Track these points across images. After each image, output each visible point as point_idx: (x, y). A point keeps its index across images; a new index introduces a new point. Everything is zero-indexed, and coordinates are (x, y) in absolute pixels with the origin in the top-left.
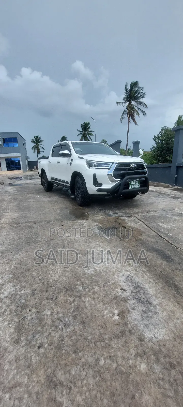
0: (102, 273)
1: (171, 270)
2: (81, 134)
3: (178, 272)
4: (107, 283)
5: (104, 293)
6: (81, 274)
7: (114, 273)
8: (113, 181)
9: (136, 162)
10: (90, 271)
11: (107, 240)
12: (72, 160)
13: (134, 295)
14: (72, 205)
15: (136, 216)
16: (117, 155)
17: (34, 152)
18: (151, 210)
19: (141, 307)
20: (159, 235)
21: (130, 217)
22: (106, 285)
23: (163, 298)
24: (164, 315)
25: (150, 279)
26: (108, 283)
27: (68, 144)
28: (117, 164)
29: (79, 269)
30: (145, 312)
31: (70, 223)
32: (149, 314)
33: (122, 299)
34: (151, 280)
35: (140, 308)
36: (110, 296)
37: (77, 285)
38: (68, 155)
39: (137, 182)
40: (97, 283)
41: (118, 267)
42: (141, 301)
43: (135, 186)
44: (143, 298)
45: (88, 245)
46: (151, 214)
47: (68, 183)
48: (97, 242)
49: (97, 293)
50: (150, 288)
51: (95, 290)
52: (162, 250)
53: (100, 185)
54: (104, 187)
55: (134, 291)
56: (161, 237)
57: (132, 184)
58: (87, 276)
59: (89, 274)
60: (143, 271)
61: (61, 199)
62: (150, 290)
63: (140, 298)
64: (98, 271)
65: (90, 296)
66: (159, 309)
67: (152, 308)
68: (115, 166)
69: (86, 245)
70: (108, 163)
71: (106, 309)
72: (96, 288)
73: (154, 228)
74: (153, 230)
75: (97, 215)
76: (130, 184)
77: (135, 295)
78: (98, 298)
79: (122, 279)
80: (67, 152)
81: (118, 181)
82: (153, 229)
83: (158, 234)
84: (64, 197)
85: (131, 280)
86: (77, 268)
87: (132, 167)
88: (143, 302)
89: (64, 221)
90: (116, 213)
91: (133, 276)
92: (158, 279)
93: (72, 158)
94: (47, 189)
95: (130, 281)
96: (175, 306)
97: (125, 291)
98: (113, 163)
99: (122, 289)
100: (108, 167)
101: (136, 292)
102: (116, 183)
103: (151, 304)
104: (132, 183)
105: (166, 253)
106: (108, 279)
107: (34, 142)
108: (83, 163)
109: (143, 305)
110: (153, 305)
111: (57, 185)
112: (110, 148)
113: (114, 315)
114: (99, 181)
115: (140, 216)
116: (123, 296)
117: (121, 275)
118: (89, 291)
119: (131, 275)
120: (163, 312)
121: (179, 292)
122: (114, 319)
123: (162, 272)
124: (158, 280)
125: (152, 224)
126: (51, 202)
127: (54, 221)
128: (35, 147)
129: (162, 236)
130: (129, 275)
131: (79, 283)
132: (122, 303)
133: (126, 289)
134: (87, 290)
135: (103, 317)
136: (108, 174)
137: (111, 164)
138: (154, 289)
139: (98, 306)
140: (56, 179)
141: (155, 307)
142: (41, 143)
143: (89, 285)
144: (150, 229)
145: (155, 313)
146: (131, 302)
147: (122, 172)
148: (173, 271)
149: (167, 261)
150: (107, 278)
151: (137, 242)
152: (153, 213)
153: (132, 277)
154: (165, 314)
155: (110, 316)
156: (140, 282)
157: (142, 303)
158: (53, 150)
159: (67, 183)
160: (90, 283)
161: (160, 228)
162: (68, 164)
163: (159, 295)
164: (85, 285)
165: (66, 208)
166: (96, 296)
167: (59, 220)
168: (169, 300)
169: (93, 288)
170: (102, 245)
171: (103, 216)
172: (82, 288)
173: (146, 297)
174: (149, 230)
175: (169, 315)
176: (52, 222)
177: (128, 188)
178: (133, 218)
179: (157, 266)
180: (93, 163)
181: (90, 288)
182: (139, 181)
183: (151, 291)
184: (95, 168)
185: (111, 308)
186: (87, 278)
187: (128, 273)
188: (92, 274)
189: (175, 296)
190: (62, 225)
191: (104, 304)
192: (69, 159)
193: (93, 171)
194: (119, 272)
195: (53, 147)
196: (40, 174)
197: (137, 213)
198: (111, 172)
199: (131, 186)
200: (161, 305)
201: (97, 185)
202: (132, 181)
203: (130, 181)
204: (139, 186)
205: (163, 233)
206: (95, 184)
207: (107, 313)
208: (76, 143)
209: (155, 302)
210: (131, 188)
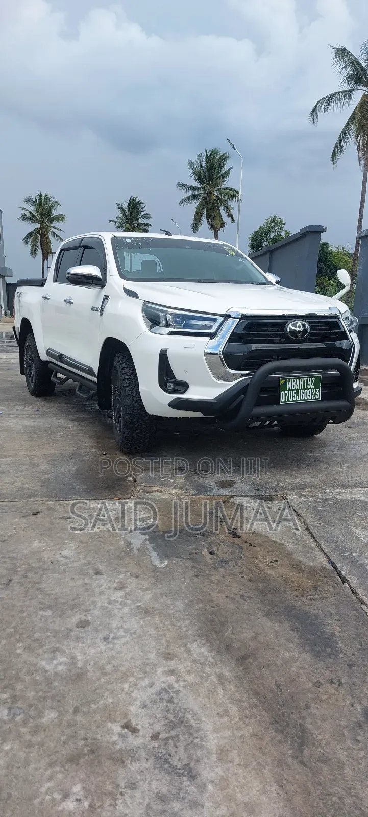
0: (89, 671)
1: (312, 682)
2: (194, 196)
3: (333, 691)
4: (88, 703)
5: (68, 731)
6: (24, 671)
7: (124, 677)
8: (224, 377)
9: (319, 313)
10: (58, 665)
11: (155, 569)
12: (106, 297)
13: (157, 745)
14: (98, 448)
15: (292, 497)
16: (268, 283)
17: (34, 252)
18: (352, 481)
19: (160, 784)
20: (335, 568)
21: (268, 499)
22: (85, 709)
23: (239, 765)
24: (218, 813)
25: (230, 705)
26: (93, 706)
27: (100, 244)
28: (241, 319)
29: (25, 656)
30: (162, 798)
31: (61, 507)
32: (175, 805)
33: (114, 753)
34: (233, 709)
35: (155, 784)
36: (83, 742)
38: (94, 282)
39: (310, 382)
40: (58, 700)
41: (147, 659)
42: (166, 766)
43: (302, 397)
44: (179, 757)
45: (87, 581)
46: (344, 495)
47: (93, 374)
48: (119, 573)
49: (45, 730)
50: (216, 730)
51: (44, 720)
52: (317, 617)
53: (183, 386)
54: (192, 394)
55: (163, 736)
56: (339, 574)
57: (289, 390)
58: (38, 678)
59: (46, 671)
60: (221, 677)
61: (71, 424)
62: (211, 736)
63: (170, 755)
64: (80, 665)
65: (19, 736)
66: (212, 796)
67: (192, 789)
69: (80, 582)
70: (210, 317)
71: (50, 778)
72: (50, 716)
73: (333, 542)
74: (323, 551)
75: (162, 484)
76: (284, 388)
77: (159, 747)
78: (41, 744)
80: (92, 270)
81: (239, 377)
82: (324, 547)
83: (333, 564)
84: (83, 420)
85: (170, 701)
86: (19, 651)
87: (294, 333)
88: (172, 771)
89: (45, 499)
90: (229, 484)
91: (181, 689)
92: (256, 706)
93: (105, 292)
94: (35, 386)
95: (165, 703)
96: (264, 792)
97: (134, 731)
98: (227, 316)
99: (126, 726)
100: (210, 327)
101: (167, 739)
102: (232, 384)
103: (193, 777)
104: (289, 385)
105: (326, 629)
106: (97, 691)
107: (32, 218)
108: (134, 311)
109: (168, 778)
110: (198, 780)
111: (63, 377)
112: (245, 262)
113: (66, 796)
114: (179, 376)
115: (303, 499)
116: (118, 747)
117: (146, 682)
118: (25, 723)
119: (176, 685)
120: (218, 805)
121: (302, 751)
122: (60, 808)
123: (280, 685)
124: (255, 710)
125: (331, 529)
126: (33, 434)
127: (15, 498)
128: (36, 237)
129: (343, 573)
130: (171, 687)
131: (5, 696)
132: (106, 765)
133: (139, 727)
134: (19, 719)
135: (30, 799)
136: (206, 351)
138: (228, 733)
139: (32, 766)
140: (61, 357)
141: (202, 788)
142: (56, 224)
143: (31, 706)
144: (313, 544)
145: (195, 805)
146: (134, 767)
147: (254, 347)
148: (318, 684)
149: (317, 655)
150: (96, 690)
151: (250, 584)
152: (355, 490)
153: (177, 692)
154: (223, 810)
155: (53, 799)
156: (192, 710)
157: (169, 773)
158: (60, 259)
159: (90, 371)
160: (39, 699)
161: (352, 545)
162: (93, 309)
163: (234, 754)
164: (19, 704)
165: (73, 456)
166: (38, 739)
167: (30, 497)
168: (258, 774)
169: (40, 715)
170: (132, 584)
171: (180, 491)
172: (6, 712)
173: (190, 757)
174: (310, 548)
176: (7, 500)
177: (276, 401)
179: (276, 665)
180: (161, 314)
181: (32, 713)
182: (317, 378)
183: (213, 741)
184: (168, 330)
185: (66, 777)
186: (35, 683)
187: (171, 679)
188: (56, 674)
189: (280, 763)
190: (34, 514)
191: (51, 765)
192: (100, 292)
193: (162, 340)
194: (145, 673)
195: (62, 250)
197: (299, 488)
198: (218, 344)
199: (286, 394)
200: (223, 784)
201: (170, 386)
202: (292, 379)
203: (282, 380)
204: (317, 395)
205: (353, 562)
206: (163, 384)
207: (49, 792)
208: (128, 240)
209: (208, 772)
210: (286, 401)
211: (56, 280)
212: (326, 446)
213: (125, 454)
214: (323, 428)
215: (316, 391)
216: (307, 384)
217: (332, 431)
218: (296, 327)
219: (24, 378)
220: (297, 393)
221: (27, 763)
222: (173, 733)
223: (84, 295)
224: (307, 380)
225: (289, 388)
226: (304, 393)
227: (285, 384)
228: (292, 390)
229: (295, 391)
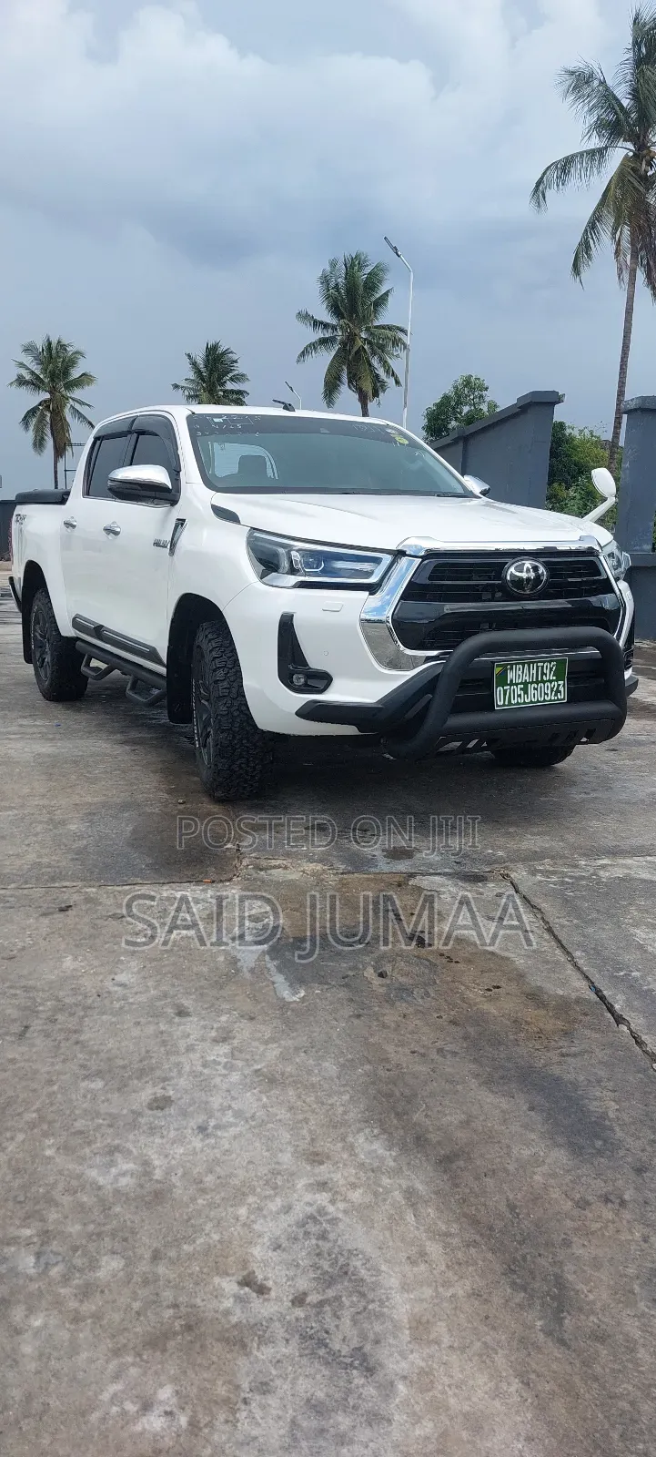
0: (175, 1187)
1: (572, 1200)
3: (610, 1216)
4: (177, 1243)
5: (144, 1293)
6: (61, 1186)
7: (239, 1195)
8: (394, 663)
10: (120, 1175)
11: (283, 1006)
12: (181, 522)
13: (302, 1315)
14: (170, 792)
15: (520, 874)
16: (467, 494)
17: (39, 444)
18: (625, 845)
19: (312, 1382)
20: (602, 998)
21: (477, 879)
22: (172, 1253)
23: (451, 1347)
24: (417, 1432)
25: (428, 1243)
26: (185, 1247)
28: (424, 558)
29: (60, 1160)
30: (317, 1408)
31: (110, 897)
32: (340, 1419)
33: (227, 1330)
34: (434, 1249)
35: (303, 1384)
36: (171, 1312)
37: (13, 1241)
38: (158, 494)
39: (549, 669)
40: (124, 1238)
41: (278, 1163)
42: (322, 1352)
43: (534, 696)
44: (344, 1335)
45: (162, 1027)
46: (613, 869)
47: (158, 660)
48: (220, 1012)
49: (102, 1292)
50: (405, 1287)
51: (101, 1274)
52: (575, 1085)
53: (322, 680)
54: (339, 693)
55: (313, 1298)
56: (610, 1009)
57: (512, 684)
58: (85, 1199)
59: (100, 1188)
60: (410, 1194)
61: (119, 750)
62: (398, 1298)
63: (327, 1332)
64: (158, 1175)
65: (58, 1303)
66: (406, 1402)
67: (370, 1391)
68: (405, 572)
69: (151, 1029)
70: (368, 556)
71: (116, 1377)
72: (110, 1266)
73: (596, 952)
74: (579, 969)
75: (288, 855)
76: (503, 681)
77: (306, 1319)
78: (97, 1317)
79: (270, 1228)
80: (155, 474)
81: (421, 662)
82: (581, 962)
83: (598, 992)
84: (140, 742)
85: (323, 1236)
86: (48, 1153)
87: (519, 583)
88: (333, 1360)
89: (80, 884)
90: (407, 854)
91: (340, 1216)
92: (475, 1244)
93: (178, 512)
94: (51, 685)
95: (314, 1242)
96: (496, 1394)
97: (262, 1290)
98: (399, 554)
99: (247, 1282)
100: (369, 574)
101: (321, 1304)
102: (408, 674)
103: (370, 1370)
104: (510, 675)
105: (593, 1106)
106: (193, 1221)
107: (36, 383)
108: (232, 547)
109: (327, 1373)
110: (379, 1376)
111: (103, 666)
112: (427, 458)
113: (146, 1407)
114: (315, 661)
115: (539, 877)
116: (234, 1319)
117: (279, 1201)
118: (66, 1279)
119: (331, 1209)
120: (416, 1418)
121: (560, 1321)
122: (138, 1428)
123: (515, 1207)
124: (473, 1250)
125: (591, 930)
126: (50, 768)
127: (26, 883)
128: (43, 416)
129: (617, 1007)
130: (322, 1211)
131: (28, 1232)
132: (215, 1350)
133: (270, 1284)
134: (55, 1272)
135: (83, 1414)
136: (364, 616)
137: (387, 559)
138: (428, 1292)
139: (84, 1355)
140: (98, 631)
141: (388, 1389)
142: (77, 393)
143: (75, 1249)
144: (562, 958)
145: (376, 1419)
146: (265, 1353)
147: (449, 607)
148: (583, 1204)
149: (576, 1150)
150: (190, 1219)
151: (453, 1029)
152: (629, 861)
153: (333, 1222)
154: (427, 1428)
155: (124, 1413)
156: (362, 1253)
157: (327, 1363)
158: (94, 454)
159: (152, 655)
160: (90, 1236)
161: (629, 957)
162: (157, 544)
163: (441, 1328)
164: (55, 1246)
165: (125, 807)
166: (88, 1307)
167: (53, 879)
168: (484, 1362)
169: (93, 1265)
170: (244, 1031)
171: (319, 867)
172: (31, 1260)
173: (363, 1336)
174: (557, 963)
175: (444, 1435)
176: (13, 886)
177: (488, 704)
178: (490, 889)
179: (506, 1170)
180: (281, 551)
181: (78, 1262)
182: (560, 663)
183: (402, 1307)
184: (294, 579)
185: (145, 1373)
186: (81, 1208)
187: (322, 1198)
188: (117, 1192)
189: (524, 1342)
190: (62, 910)
191: (117, 1352)
192: (167, 514)
193: (283, 597)
194: (275, 1188)
195: (96, 439)
196: (19, 587)
197: (531, 858)
198: (385, 604)
199: (505, 691)
200: (423, 1380)
201: (299, 680)
202: (516, 664)
203: (498, 666)
204: (560, 692)
205: (632, 987)
206: (286, 677)
207: (114, 1399)
208: (216, 420)
209: (398, 1360)
210: (506, 703)
211: (88, 493)
212: (574, 784)
213: (219, 801)
214: (567, 752)
215: (559, 685)
216: (543, 674)
217: (585, 757)
218: (522, 572)
219: (30, 669)
220: (525, 691)
221: (74, 1349)
222: (331, 1293)
223: (140, 519)
224: (542, 667)
225: (511, 681)
226: (537, 689)
227: (504, 674)
228: (517, 684)
229: (522, 686)
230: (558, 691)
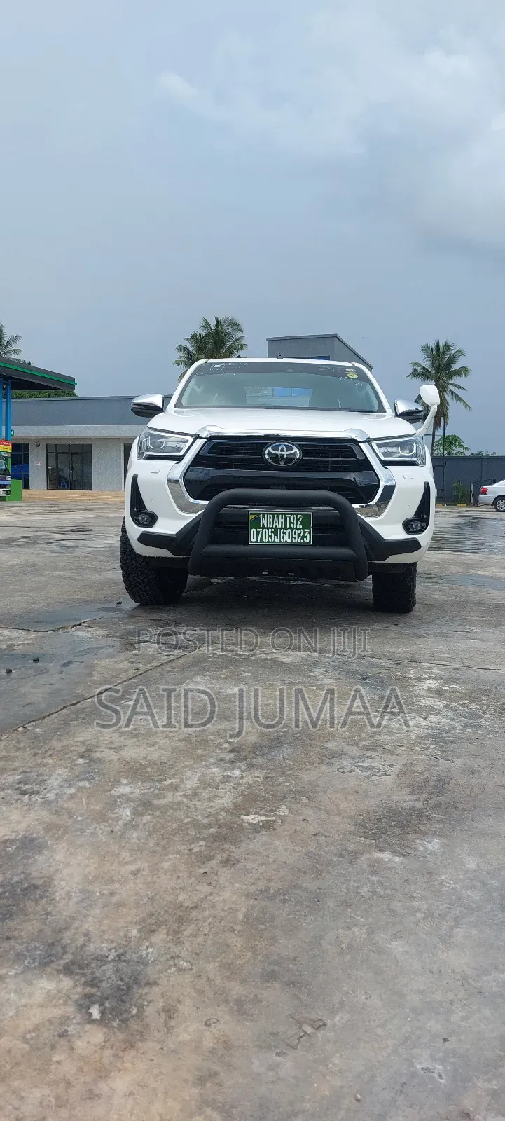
8: (186, 509)
28: (208, 439)
39: (296, 520)
43: (284, 538)
53: (152, 519)
54: (160, 528)
57: (263, 527)
68: (197, 447)
70: (183, 438)
76: (256, 524)
81: (199, 509)
87: (274, 458)
98: (196, 437)
100: (181, 450)
102: (194, 516)
104: (263, 522)
114: (150, 506)
136: (168, 477)
137: (191, 440)
147: (218, 472)
177: (242, 540)
180: (144, 437)
182: (306, 517)
198: (177, 470)
199: (258, 533)
201: (140, 518)
202: (267, 514)
203: (251, 514)
204: (306, 537)
206: (134, 516)
210: (259, 541)
215: (305, 532)
216: (290, 523)
218: (278, 451)
220: (276, 533)
224: (290, 518)
225: (263, 525)
226: (286, 533)
227: (258, 519)
228: (268, 528)
229: (273, 530)
230: (304, 536)
